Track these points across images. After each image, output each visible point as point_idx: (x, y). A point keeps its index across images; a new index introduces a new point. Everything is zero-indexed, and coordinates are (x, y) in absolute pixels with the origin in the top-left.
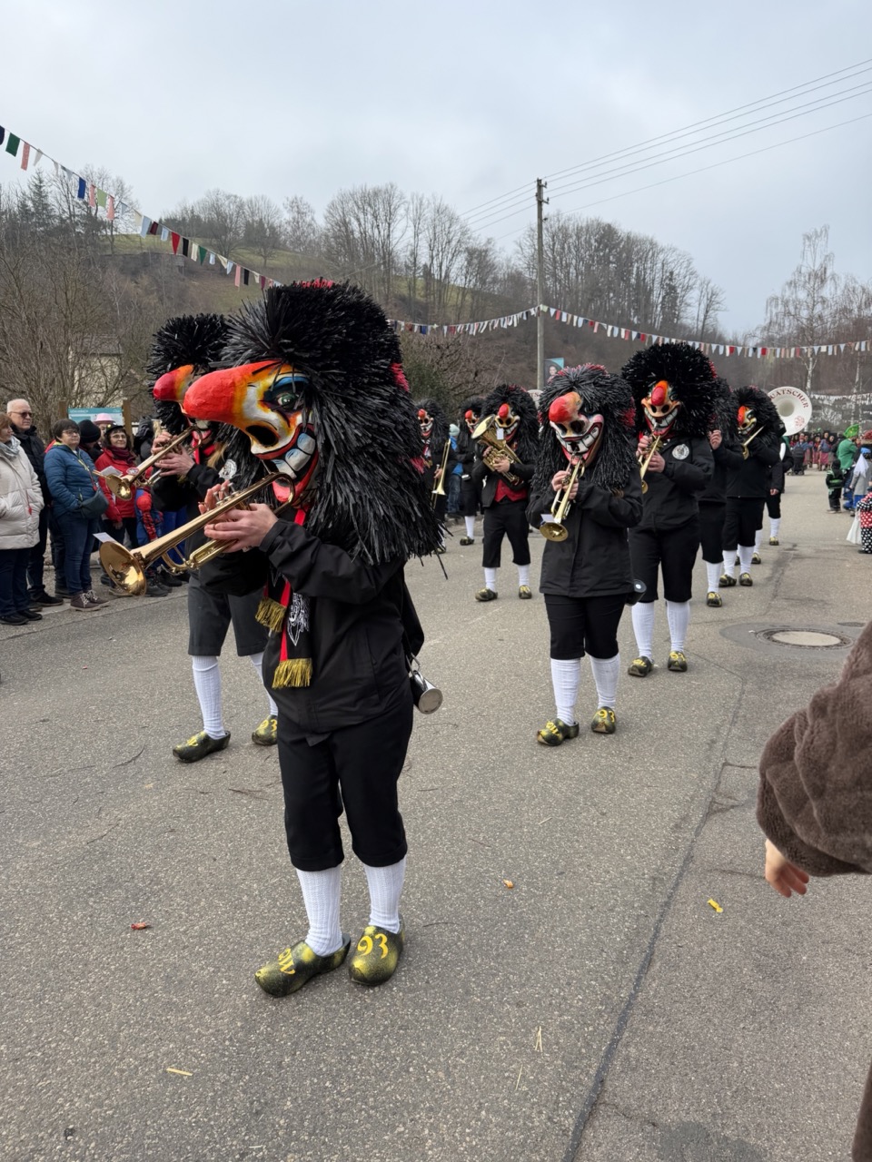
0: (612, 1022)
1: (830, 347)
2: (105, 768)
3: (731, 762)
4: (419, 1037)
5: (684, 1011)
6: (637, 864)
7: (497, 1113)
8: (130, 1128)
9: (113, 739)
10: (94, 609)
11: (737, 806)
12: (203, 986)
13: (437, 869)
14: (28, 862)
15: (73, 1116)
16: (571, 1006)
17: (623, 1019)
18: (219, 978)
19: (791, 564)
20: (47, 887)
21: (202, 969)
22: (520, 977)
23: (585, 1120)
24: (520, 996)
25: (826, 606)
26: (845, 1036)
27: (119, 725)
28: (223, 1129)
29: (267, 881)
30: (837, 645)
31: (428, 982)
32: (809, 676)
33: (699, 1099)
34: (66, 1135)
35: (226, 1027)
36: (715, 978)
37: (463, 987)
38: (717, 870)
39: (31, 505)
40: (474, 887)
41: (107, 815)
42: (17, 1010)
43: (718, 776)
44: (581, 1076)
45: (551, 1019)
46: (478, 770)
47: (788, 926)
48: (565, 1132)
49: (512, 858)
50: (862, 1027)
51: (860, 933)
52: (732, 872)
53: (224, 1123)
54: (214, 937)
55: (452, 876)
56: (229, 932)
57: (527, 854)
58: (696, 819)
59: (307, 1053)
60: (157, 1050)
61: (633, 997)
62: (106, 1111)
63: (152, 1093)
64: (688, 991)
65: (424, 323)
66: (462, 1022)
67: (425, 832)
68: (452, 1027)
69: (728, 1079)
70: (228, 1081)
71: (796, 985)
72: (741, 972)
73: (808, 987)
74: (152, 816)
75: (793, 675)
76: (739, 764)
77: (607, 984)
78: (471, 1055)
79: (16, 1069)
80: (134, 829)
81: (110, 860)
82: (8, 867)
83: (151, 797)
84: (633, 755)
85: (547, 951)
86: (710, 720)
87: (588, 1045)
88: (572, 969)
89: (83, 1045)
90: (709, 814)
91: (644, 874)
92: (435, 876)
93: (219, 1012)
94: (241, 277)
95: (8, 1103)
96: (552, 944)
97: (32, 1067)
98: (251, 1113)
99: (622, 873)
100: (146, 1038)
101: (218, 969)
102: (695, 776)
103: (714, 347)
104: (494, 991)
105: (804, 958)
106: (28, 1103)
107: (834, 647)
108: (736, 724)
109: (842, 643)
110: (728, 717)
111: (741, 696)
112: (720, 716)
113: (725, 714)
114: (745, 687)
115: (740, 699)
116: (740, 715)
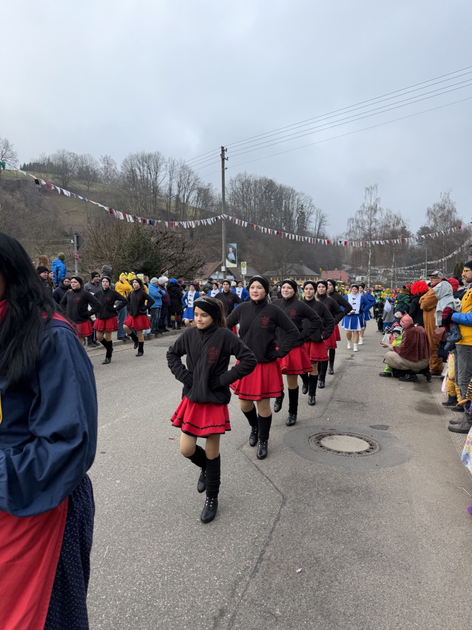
19: (347, 370)
25: (364, 409)
30: (367, 451)
32: (339, 492)
65: (152, 219)
107: (364, 454)
108: (257, 574)
109: (370, 448)
110: (253, 562)
111: (275, 524)
112: (246, 561)
113: (251, 556)
114: (283, 509)
115: (273, 529)
116: (265, 556)
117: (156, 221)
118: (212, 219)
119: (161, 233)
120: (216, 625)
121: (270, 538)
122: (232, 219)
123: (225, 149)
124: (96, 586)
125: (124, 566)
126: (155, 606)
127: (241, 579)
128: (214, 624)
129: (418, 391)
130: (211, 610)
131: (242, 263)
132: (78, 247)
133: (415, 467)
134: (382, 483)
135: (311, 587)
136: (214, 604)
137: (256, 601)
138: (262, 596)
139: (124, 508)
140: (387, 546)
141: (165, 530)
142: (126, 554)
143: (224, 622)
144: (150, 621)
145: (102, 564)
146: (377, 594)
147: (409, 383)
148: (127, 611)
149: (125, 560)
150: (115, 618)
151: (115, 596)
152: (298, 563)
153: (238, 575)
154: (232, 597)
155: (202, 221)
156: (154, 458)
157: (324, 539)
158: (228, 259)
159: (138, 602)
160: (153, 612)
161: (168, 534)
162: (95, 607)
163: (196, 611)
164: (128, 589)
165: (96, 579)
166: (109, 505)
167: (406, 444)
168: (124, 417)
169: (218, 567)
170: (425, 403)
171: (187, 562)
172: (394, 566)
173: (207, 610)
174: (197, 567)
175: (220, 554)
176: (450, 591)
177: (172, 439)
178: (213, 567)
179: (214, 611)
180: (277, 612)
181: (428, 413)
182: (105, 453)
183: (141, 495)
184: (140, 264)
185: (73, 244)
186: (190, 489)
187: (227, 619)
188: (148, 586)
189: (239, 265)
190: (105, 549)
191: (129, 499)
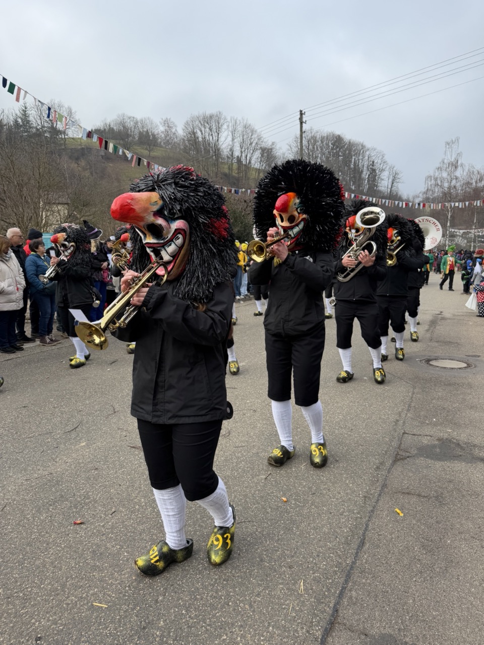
0: (342, 577)
1: (461, 203)
2: (59, 434)
3: (407, 432)
4: (234, 585)
5: (382, 571)
6: (355, 489)
7: (278, 628)
8: (72, 637)
9: (63, 417)
10: (53, 344)
11: (411, 457)
12: (114, 556)
13: (244, 491)
14: (15, 486)
15: (40, 630)
16: (319, 568)
17: (348, 576)
18: (122, 552)
19: (439, 322)
20: (26, 500)
21: (113, 547)
22: (291, 552)
23: (327, 632)
24: (291, 562)
25: (459, 346)
26: (471, 585)
27: (66, 409)
28: (125, 637)
29: (149, 497)
30: (465, 367)
31: (239, 555)
32: (450, 385)
33: (391, 621)
34: (36, 640)
35: (127, 579)
36: (399, 553)
37: (259, 557)
38: (400, 492)
39: (18, 286)
40: (265, 501)
41: (60, 460)
42: (9, 569)
43: (400, 440)
44: (325, 608)
45: (308, 575)
46: (267, 436)
47: (439, 523)
48: (316, 639)
49: (286, 485)
50: (481, 581)
51: (479, 528)
52: (408, 493)
53: (125, 634)
54: (120, 529)
55: (253, 495)
56: (128, 526)
57: (294, 483)
58: (388, 463)
59: (172, 594)
60: (88, 592)
61: (354, 563)
62: (59, 627)
63: (85, 617)
64: (384, 560)
65: (237, 188)
66: (259, 577)
67: (237, 471)
68: (253, 580)
69: (407, 609)
70: (128, 610)
71: (444, 557)
72: (414, 549)
73: (450, 558)
74: (85, 460)
75: (441, 384)
76: (412, 433)
77: (339, 556)
78: (264, 596)
79: (8, 603)
80: (75, 468)
81: (61, 485)
82: (4, 489)
83: (85, 450)
84: (353, 428)
85: (306, 537)
86: (395, 409)
87: (329, 590)
88: (319, 547)
89: (46, 590)
90: (396, 460)
91: (359, 494)
92: (243, 495)
93: (123, 571)
94: (136, 161)
95: (4, 622)
96: (308, 533)
97: (17, 602)
98: (140, 628)
99: (347, 494)
100: (82, 586)
101: (122, 547)
102: (387, 440)
103: (397, 202)
104: (276, 559)
105: (449, 542)
106: (15, 622)
107: (463, 369)
108: (410, 411)
109: (468, 366)
110: (406, 407)
111: (412, 395)
112: (401, 407)
113: (404, 405)
114: (415, 390)
116: (412, 406)
117: (240, 190)
121: (412, 400)
123: (303, 112)
127: (402, 412)
134: (479, 381)
136: (392, 418)
138: (416, 417)
153: (399, 411)
154: (400, 416)
157: (446, 401)
159: (351, 415)
160: (361, 418)
163: (383, 419)
169: (386, 407)
173: (389, 419)
175: (385, 404)
178: (383, 407)
187: (401, 422)
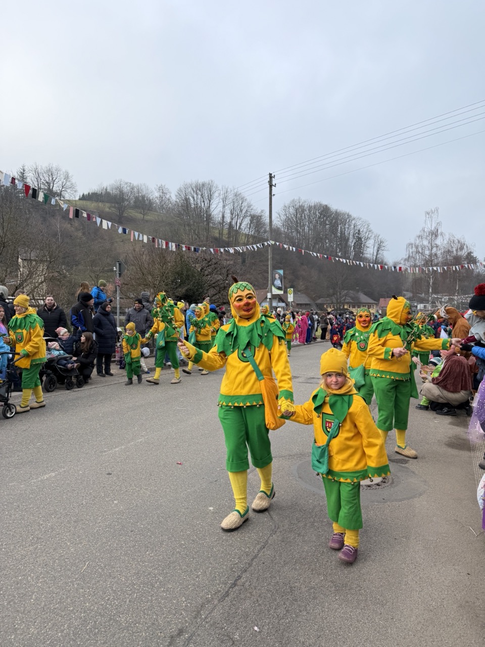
65: (197, 246)
107: (374, 487)
108: (226, 598)
109: (382, 482)
110: (225, 587)
111: (259, 551)
112: (219, 585)
113: (226, 580)
114: (271, 538)
115: (256, 557)
116: (239, 582)
117: (201, 248)
118: (258, 245)
119: (206, 260)
120: (170, 644)
121: (250, 565)
122: (279, 244)
123: (273, 175)
124: (67, 598)
125: (98, 581)
126: (117, 620)
127: (209, 602)
128: (169, 642)
129: (453, 425)
130: (171, 629)
131: (288, 290)
132: (120, 274)
133: (425, 503)
134: (383, 517)
135: (277, 615)
136: (175, 624)
137: (218, 623)
138: (225, 619)
139: (114, 527)
140: (369, 581)
141: (147, 550)
142: (103, 570)
143: (180, 642)
144: (108, 634)
145: (77, 578)
146: (344, 627)
147: (447, 417)
148: (89, 623)
149: (101, 576)
150: (76, 628)
151: (81, 609)
152: (271, 591)
153: (207, 598)
154: (195, 618)
155: (248, 247)
156: (157, 482)
157: (305, 569)
158: (274, 286)
159: (102, 616)
160: (114, 626)
161: (149, 554)
162: (61, 617)
163: (155, 629)
164: (96, 603)
165: (69, 591)
166: (101, 524)
167: (422, 479)
168: (140, 440)
169: (189, 588)
170: (458, 438)
171: (161, 582)
172: (371, 600)
173: (166, 629)
174: (169, 587)
175: (194, 577)
176: (423, 630)
177: (180, 464)
178: (184, 588)
179: (174, 630)
180: (236, 637)
181: (457, 449)
182: (111, 474)
183: (134, 516)
184: (182, 291)
185: (116, 271)
186: (183, 513)
187: (183, 638)
188: (116, 601)
189: (286, 292)
190: (85, 564)
191: (121, 519)
